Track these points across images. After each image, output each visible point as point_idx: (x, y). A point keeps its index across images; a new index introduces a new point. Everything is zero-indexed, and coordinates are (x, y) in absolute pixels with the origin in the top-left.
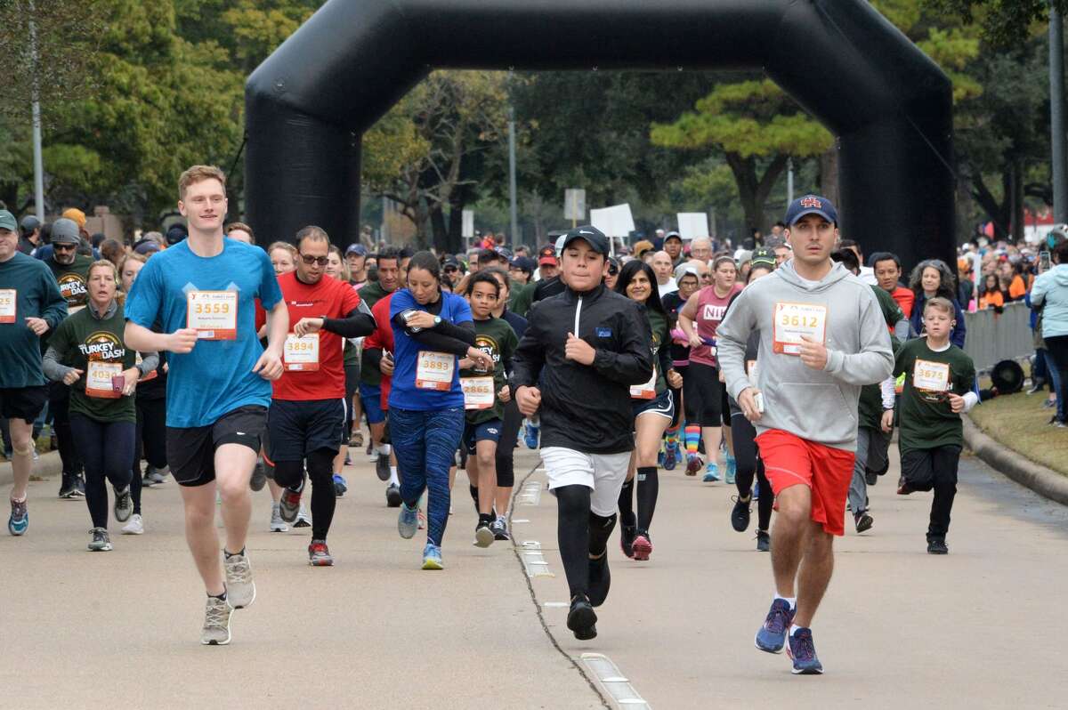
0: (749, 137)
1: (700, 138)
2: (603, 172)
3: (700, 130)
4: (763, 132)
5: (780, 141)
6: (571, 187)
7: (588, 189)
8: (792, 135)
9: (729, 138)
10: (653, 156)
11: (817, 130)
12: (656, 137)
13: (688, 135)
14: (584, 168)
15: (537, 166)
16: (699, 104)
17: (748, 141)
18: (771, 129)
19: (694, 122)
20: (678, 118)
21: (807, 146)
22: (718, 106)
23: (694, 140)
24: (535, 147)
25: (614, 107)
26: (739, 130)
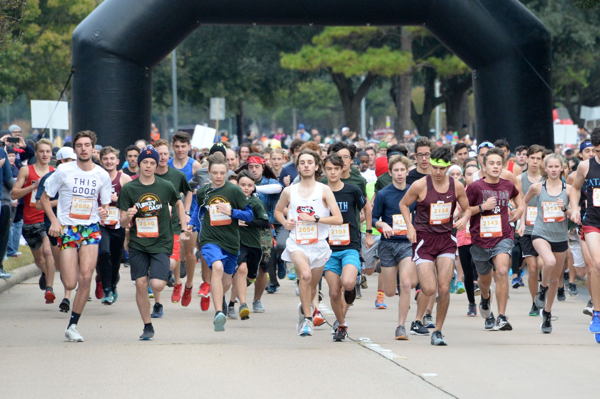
0: (350, 63)
1: (316, 63)
2: (236, 85)
3: (316, 57)
4: (360, 59)
5: (373, 66)
6: (214, 96)
7: (227, 99)
8: (381, 62)
9: (336, 63)
10: (282, 76)
11: (398, 58)
12: (285, 63)
13: (308, 61)
14: (224, 84)
15: (189, 82)
16: (315, 39)
17: (350, 66)
18: (365, 57)
19: (312, 52)
20: (299, 49)
21: (392, 69)
22: (328, 41)
23: (311, 65)
24: (188, 69)
25: (255, 41)
26: (343, 58)
